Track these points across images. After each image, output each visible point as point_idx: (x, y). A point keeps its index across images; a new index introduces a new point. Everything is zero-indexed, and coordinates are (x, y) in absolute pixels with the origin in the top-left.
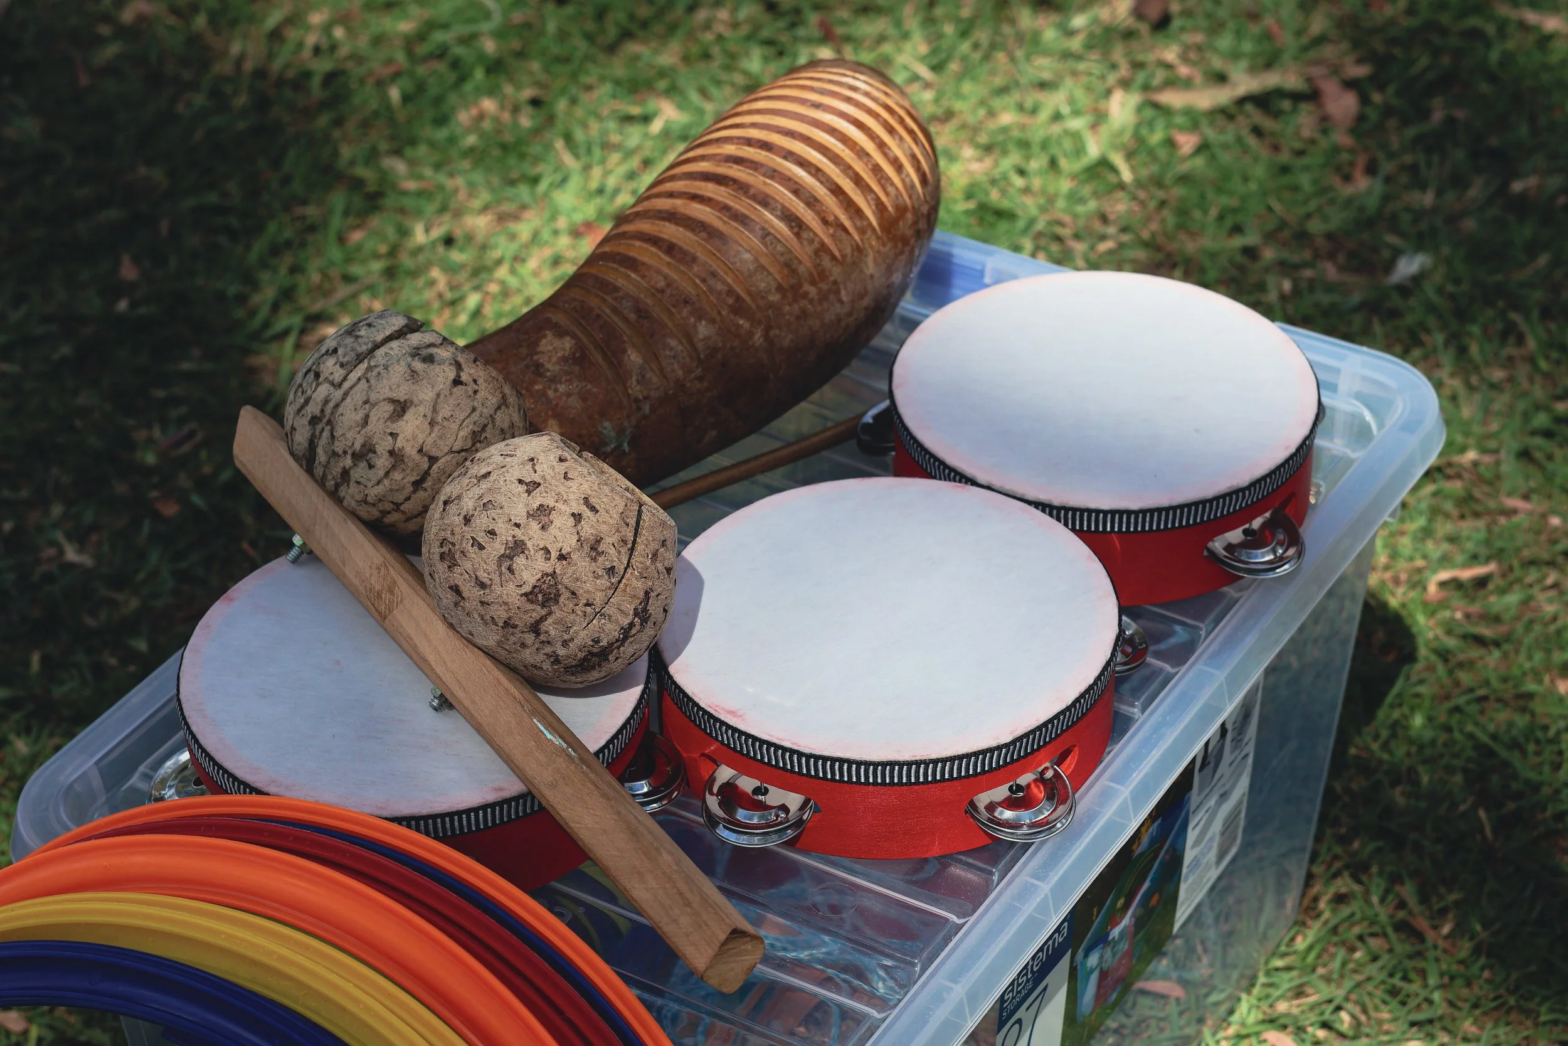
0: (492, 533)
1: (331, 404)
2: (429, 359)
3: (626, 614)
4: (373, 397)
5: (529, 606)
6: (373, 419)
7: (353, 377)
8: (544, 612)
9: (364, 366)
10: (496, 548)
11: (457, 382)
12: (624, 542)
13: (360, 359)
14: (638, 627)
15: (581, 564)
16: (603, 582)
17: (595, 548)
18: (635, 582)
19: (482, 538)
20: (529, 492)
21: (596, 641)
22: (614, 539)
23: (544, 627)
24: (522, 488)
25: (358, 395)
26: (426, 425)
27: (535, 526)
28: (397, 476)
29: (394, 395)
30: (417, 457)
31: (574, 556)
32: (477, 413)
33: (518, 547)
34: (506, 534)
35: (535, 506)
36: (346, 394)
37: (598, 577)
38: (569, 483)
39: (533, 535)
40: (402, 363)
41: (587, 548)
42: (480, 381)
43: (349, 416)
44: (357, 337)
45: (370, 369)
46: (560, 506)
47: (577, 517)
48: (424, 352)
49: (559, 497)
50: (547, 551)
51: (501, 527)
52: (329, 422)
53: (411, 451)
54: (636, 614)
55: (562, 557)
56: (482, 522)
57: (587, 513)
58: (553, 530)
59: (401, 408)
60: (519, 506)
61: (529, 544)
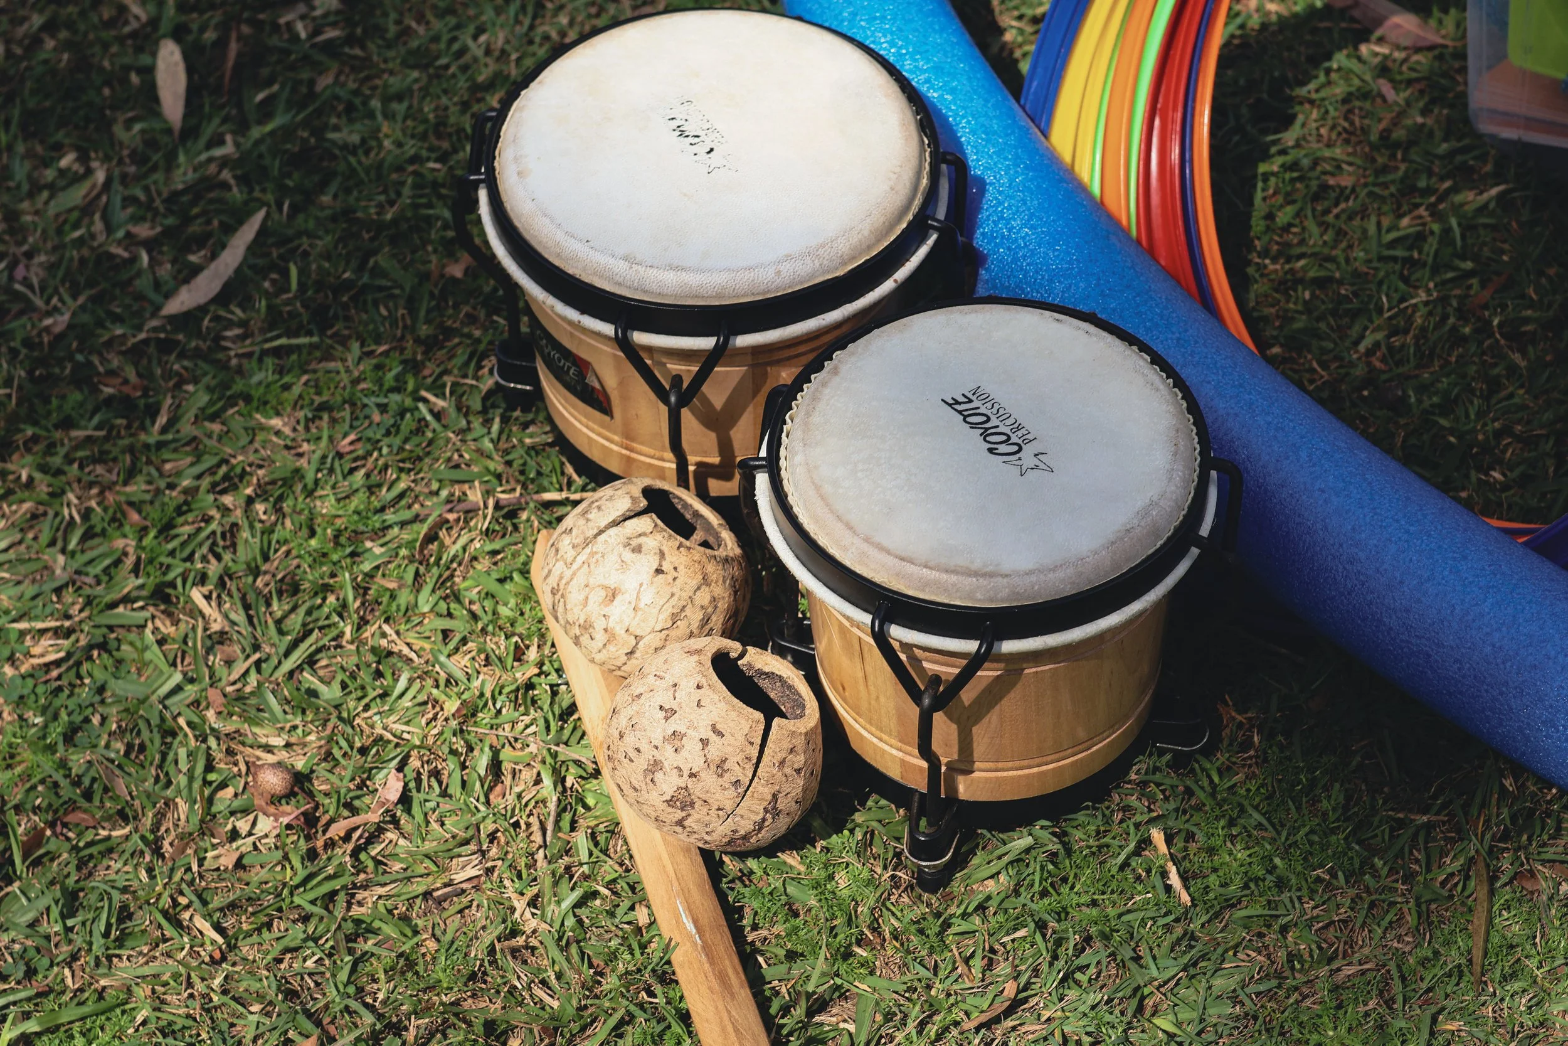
0: (638, 750)
1: (564, 581)
2: (638, 549)
3: (757, 813)
4: (592, 581)
5: (670, 810)
6: (591, 602)
7: (580, 559)
8: (684, 814)
9: (588, 550)
10: (642, 763)
11: (659, 571)
12: (749, 759)
13: (587, 542)
14: (770, 820)
15: (709, 779)
16: (732, 793)
17: (721, 767)
18: (761, 789)
19: (632, 754)
20: (666, 718)
21: (735, 831)
22: (739, 758)
23: (686, 823)
24: (662, 714)
25: (580, 579)
26: (631, 612)
27: (669, 749)
28: (611, 648)
29: (606, 583)
30: (625, 636)
31: (703, 774)
32: (676, 598)
33: (655, 766)
34: (648, 753)
35: (670, 732)
36: (574, 574)
37: (725, 789)
38: (701, 711)
39: (668, 756)
40: (616, 552)
41: (713, 767)
42: (681, 568)
43: (575, 596)
44: (588, 520)
45: (592, 554)
46: (690, 732)
47: (705, 742)
48: (634, 542)
49: (692, 726)
50: (679, 769)
51: (644, 747)
52: (563, 596)
53: (620, 631)
54: (766, 810)
55: (692, 775)
56: (630, 740)
57: (713, 738)
58: (684, 753)
59: (613, 595)
60: (657, 729)
61: (666, 764)
